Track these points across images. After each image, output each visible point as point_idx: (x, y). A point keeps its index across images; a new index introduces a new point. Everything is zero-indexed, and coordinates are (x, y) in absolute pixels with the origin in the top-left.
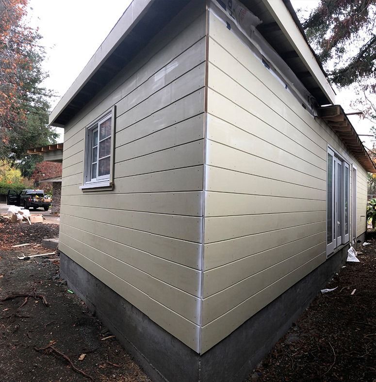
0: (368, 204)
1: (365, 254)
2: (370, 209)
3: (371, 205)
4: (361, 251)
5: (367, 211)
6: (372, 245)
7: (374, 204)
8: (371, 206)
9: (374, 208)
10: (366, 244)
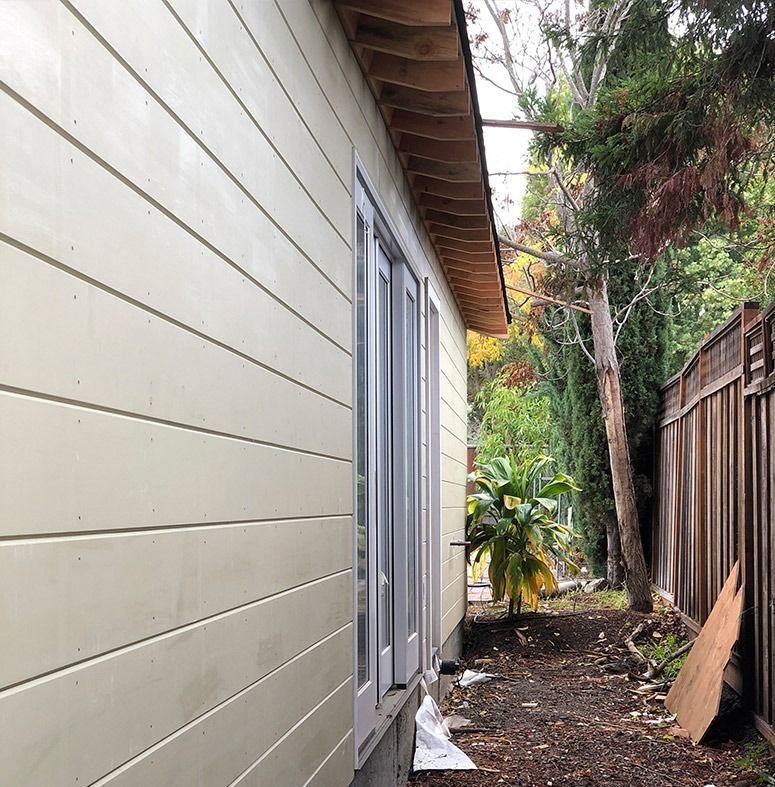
0: (471, 487)
1: (485, 727)
2: (479, 510)
3: (485, 488)
4: (462, 713)
5: (469, 519)
6: (502, 679)
7: (501, 483)
8: (485, 496)
9: (500, 504)
10: (473, 680)
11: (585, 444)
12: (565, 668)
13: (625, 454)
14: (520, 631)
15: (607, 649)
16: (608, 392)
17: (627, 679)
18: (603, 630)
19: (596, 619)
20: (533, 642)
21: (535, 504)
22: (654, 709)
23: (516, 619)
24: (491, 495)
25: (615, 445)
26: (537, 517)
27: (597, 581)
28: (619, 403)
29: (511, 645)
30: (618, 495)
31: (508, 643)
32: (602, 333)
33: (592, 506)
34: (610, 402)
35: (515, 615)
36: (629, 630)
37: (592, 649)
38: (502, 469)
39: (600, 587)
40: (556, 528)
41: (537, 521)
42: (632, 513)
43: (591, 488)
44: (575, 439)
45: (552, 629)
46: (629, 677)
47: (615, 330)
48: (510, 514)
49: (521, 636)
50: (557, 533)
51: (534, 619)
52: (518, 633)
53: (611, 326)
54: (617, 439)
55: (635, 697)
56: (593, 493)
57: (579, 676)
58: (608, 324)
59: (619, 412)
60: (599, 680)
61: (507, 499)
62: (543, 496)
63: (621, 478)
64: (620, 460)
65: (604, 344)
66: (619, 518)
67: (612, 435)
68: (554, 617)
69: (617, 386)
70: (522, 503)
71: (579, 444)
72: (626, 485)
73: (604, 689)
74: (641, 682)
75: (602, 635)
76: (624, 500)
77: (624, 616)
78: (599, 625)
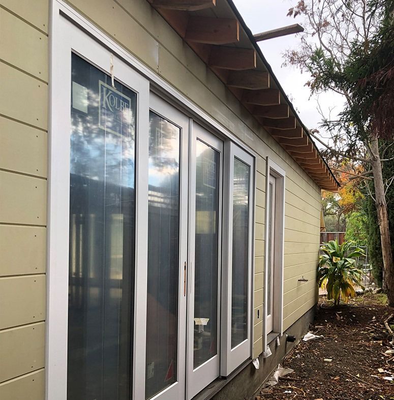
0: (320, 252)
2: (323, 261)
3: (326, 253)
5: (318, 266)
7: (332, 251)
8: (326, 256)
9: (331, 260)
10: (310, 338)
11: (374, 235)
12: (353, 335)
13: (388, 240)
14: (338, 314)
15: (376, 325)
16: (381, 214)
17: (381, 345)
18: (375, 316)
19: (372, 310)
20: (343, 319)
21: (346, 261)
22: (391, 367)
23: (337, 307)
24: (329, 256)
25: (384, 236)
26: (348, 265)
27: (378, 289)
28: (386, 219)
29: (333, 320)
30: (385, 257)
31: (332, 318)
32: (379, 190)
33: (376, 259)
34: (382, 218)
35: (337, 306)
36: (387, 317)
37: (369, 324)
38: (333, 246)
39: (379, 292)
40: (356, 271)
41: (348, 267)
42: (390, 265)
43: (376, 252)
44: (370, 233)
45: (352, 313)
46: (383, 343)
47: (385, 189)
48: (335, 265)
49: (338, 316)
50: (355, 273)
51: (345, 308)
52: (337, 314)
53: (383, 187)
54: (385, 234)
55: (383, 358)
56: (377, 255)
57: (359, 340)
58: (382, 186)
59: (386, 222)
60: (367, 344)
61: (334, 258)
62: (349, 257)
63: (386, 250)
64: (386, 243)
65: (380, 194)
66: (385, 267)
67: (382, 232)
68: (354, 308)
69: (385, 212)
70: (341, 260)
71: (372, 235)
72: (388, 253)
73: (368, 351)
74: (388, 347)
75: (374, 317)
76: (387, 259)
77: (385, 309)
78: (373, 313)
